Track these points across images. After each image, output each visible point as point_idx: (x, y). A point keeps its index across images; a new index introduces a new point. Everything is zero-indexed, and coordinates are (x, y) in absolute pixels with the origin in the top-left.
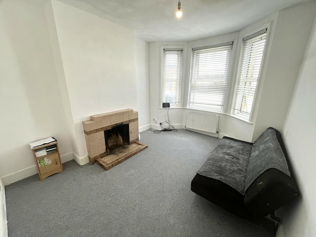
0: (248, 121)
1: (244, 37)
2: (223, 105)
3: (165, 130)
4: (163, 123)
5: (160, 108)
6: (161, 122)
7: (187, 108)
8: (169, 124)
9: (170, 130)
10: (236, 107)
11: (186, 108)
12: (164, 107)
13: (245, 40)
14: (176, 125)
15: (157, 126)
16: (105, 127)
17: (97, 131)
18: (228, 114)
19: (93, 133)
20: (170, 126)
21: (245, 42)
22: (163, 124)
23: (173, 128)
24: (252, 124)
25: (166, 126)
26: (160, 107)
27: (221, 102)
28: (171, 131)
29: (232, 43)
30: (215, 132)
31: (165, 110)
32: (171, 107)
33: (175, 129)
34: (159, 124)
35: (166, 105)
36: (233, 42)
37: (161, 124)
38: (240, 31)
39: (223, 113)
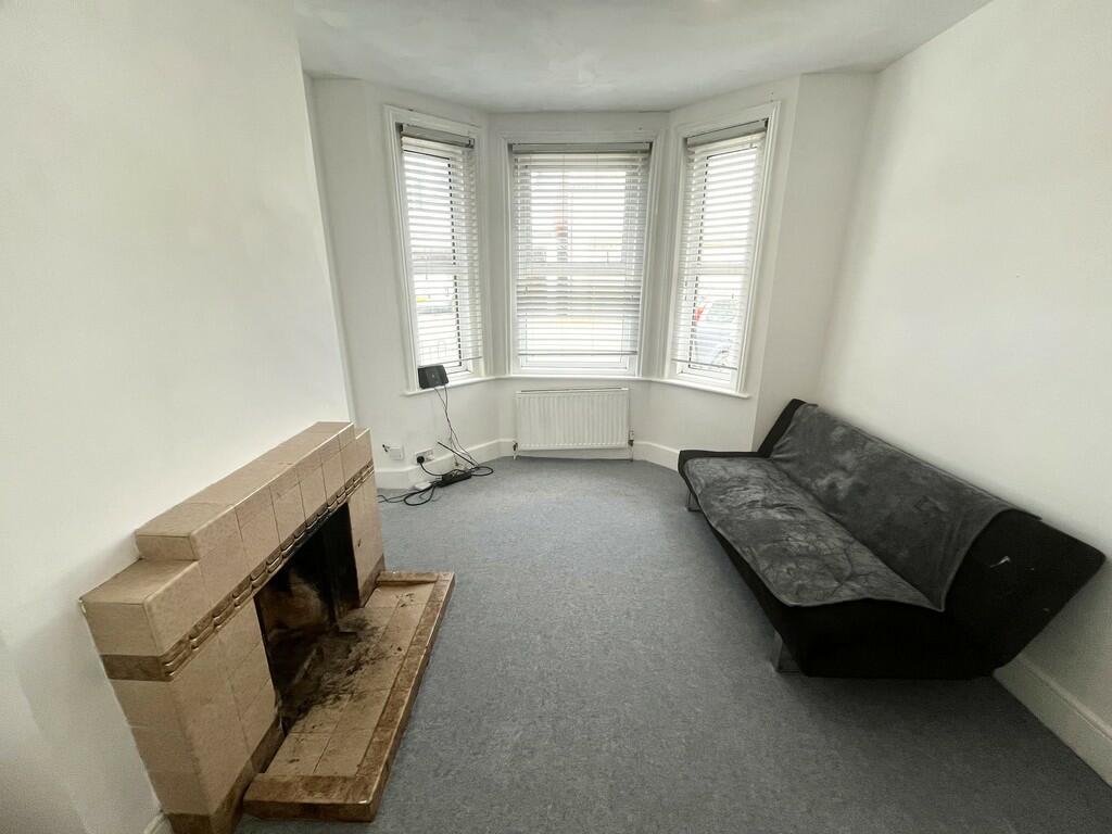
0: (733, 392)
1: (686, 134)
2: (635, 353)
3: (447, 481)
4: (431, 452)
5: (410, 393)
6: (419, 451)
7: (512, 375)
8: (452, 454)
9: (465, 476)
10: (679, 353)
11: (507, 376)
12: (428, 387)
13: (689, 145)
14: (477, 450)
15: (407, 473)
16: (255, 571)
17: (220, 615)
18: (659, 377)
19: (200, 642)
20: (460, 460)
21: (692, 149)
22: (430, 457)
23: (470, 467)
24: (748, 399)
25: (442, 462)
26: (408, 387)
27: (629, 343)
28: (469, 477)
29: (648, 148)
30: (624, 443)
31: (433, 396)
32: (453, 380)
33: (478, 468)
34: (412, 463)
35: (432, 377)
36: (651, 144)
37: (421, 460)
38: (668, 111)
39: (640, 378)
